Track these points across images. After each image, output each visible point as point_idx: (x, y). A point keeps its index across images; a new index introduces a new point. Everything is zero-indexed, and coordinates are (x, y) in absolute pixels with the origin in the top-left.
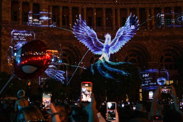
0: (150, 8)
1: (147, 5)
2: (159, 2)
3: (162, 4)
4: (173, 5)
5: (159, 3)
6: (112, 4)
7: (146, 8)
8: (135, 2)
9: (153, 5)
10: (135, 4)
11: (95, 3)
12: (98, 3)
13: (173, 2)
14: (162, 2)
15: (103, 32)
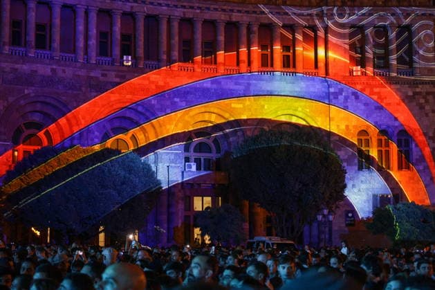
0: (170, 16)
2: (192, 5)
4: (223, 17)
5: (192, 8)
7: (161, 16)
9: (178, 9)
13: (224, 10)
14: (198, 7)
15: (51, 64)
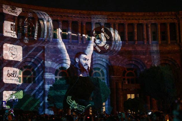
0: (114, 23)
1: (112, 20)
2: (123, 18)
3: (126, 20)
4: (136, 22)
6: (78, 17)
7: (111, 23)
8: (100, 17)
9: (118, 20)
10: (101, 18)
11: (61, 16)
12: (65, 16)
13: (136, 19)
15: (69, 45)
